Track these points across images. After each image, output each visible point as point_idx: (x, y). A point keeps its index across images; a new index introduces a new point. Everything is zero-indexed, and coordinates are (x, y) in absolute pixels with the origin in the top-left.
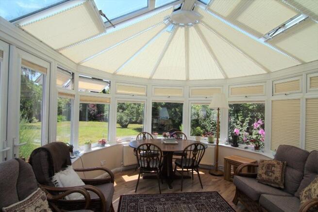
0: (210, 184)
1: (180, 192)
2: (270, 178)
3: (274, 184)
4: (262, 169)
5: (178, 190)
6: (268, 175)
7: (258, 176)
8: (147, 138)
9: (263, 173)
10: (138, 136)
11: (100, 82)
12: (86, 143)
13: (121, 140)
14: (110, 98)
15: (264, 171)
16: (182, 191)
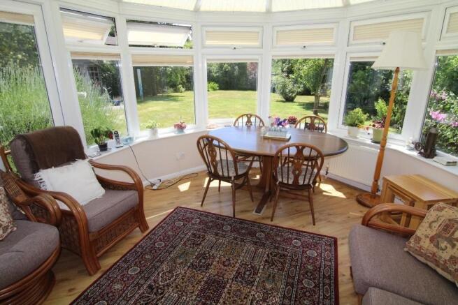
0: (339, 220)
1: (268, 222)
2: (440, 253)
3: (443, 269)
4: (430, 227)
5: (268, 218)
6: (437, 246)
7: (412, 240)
8: (253, 124)
9: (427, 236)
10: (237, 120)
11: (169, 29)
12: (148, 127)
13: (213, 125)
14: (192, 56)
15: (432, 233)
16: (272, 220)
